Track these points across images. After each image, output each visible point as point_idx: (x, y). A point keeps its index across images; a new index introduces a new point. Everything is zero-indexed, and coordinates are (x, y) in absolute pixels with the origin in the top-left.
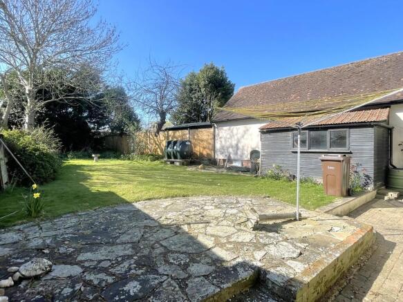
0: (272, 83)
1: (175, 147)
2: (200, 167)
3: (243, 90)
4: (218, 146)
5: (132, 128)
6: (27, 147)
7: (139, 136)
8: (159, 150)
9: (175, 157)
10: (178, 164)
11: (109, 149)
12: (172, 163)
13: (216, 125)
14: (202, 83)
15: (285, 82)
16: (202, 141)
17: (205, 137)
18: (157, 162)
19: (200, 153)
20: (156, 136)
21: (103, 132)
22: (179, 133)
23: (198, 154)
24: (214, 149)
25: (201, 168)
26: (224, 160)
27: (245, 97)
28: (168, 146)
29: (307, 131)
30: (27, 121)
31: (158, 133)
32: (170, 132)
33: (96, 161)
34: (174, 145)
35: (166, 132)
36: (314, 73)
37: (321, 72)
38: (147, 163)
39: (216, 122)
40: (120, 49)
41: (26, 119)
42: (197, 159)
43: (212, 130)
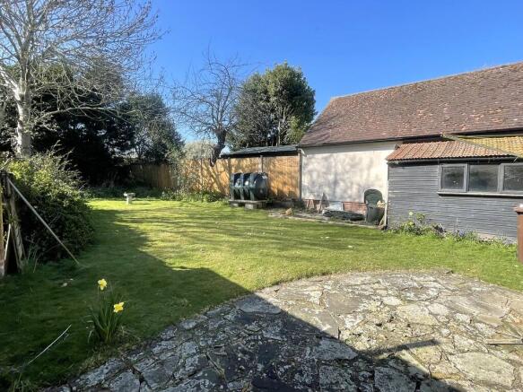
0: (381, 92)
1: (247, 183)
2: (287, 212)
3: (339, 102)
4: (306, 181)
5: (175, 154)
6: (48, 192)
7: (186, 165)
8: (215, 185)
9: (247, 197)
10: (250, 207)
11: (140, 184)
12: (242, 205)
13: (303, 152)
14: (272, 90)
15: (402, 92)
16: (281, 173)
17: (286, 169)
18: (217, 204)
19: (279, 190)
20: (211, 165)
21: (128, 159)
22: (246, 162)
23: (276, 191)
24: (300, 186)
25: (290, 215)
26: (316, 202)
27: (343, 113)
28: (235, 181)
29: (466, 165)
30: (20, 142)
31: (215, 162)
32: (233, 161)
33: (130, 203)
34: (245, 180)
35: (227, 161)
36: (445, 79)
37: (456, 78)
38: (203, 205)
39: (304, 147)
40: (156, 37)
41: (19, 140)
42: (276, 199)
43: (297, 158)
